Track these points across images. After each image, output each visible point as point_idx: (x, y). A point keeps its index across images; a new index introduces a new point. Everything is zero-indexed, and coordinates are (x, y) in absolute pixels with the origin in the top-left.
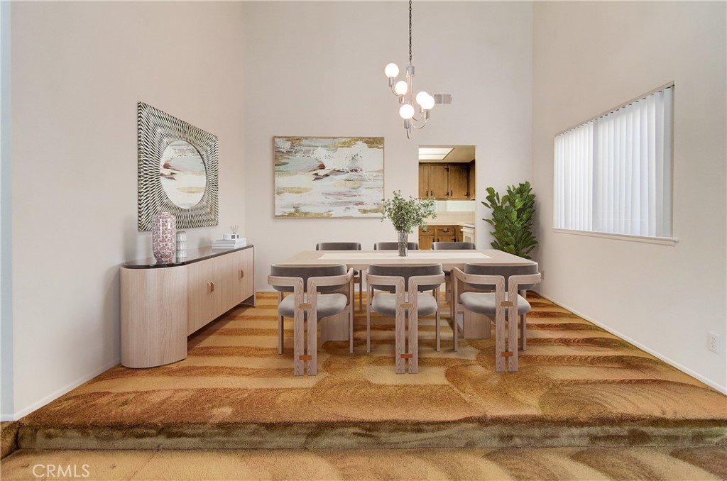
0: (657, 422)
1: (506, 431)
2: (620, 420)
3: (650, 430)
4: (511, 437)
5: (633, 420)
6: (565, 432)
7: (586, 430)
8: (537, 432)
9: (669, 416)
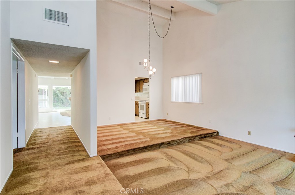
0: (207, 134)
1: (189, 139)
2: (203, 135)
3: (206, 135)
4: (189, 140)
5: (204, 134)
6: (196, 137)
7: (199, 137)
8: (193, 138)
9: (208, 133)
